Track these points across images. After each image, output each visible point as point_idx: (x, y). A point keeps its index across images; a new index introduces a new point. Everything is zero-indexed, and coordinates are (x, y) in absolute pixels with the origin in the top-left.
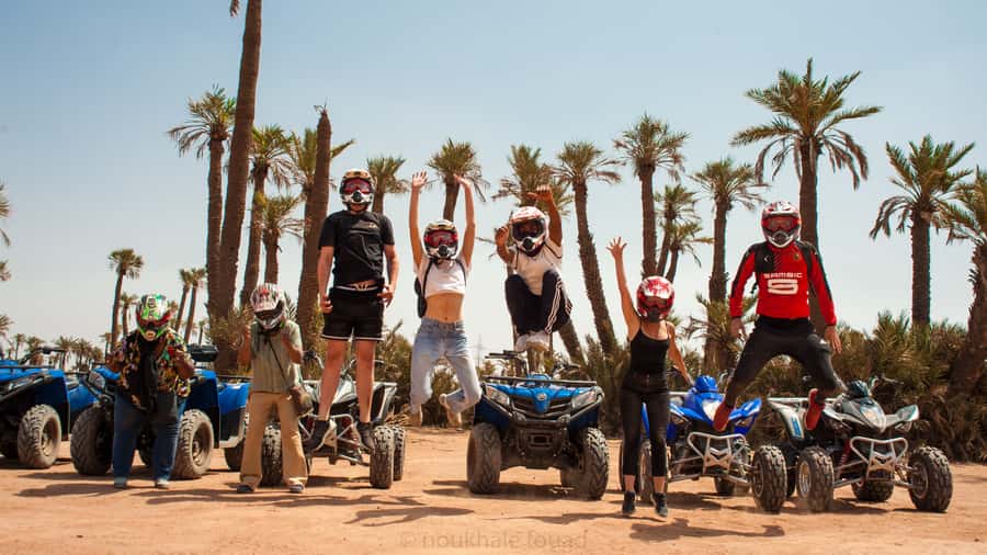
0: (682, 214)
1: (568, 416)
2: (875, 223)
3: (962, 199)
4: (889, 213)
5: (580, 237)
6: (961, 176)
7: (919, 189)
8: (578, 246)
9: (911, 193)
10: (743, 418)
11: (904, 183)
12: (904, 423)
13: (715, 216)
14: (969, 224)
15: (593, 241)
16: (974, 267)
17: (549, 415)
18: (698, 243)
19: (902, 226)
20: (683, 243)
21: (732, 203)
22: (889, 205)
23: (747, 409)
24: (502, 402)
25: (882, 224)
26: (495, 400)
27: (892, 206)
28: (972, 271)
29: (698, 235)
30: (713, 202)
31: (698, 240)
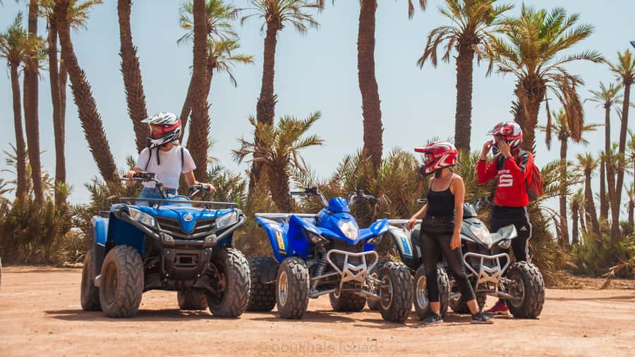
0: (218, 28)
1: (214, 236)
2: (423, 52)
3: (509, 34)
4: (438, 41)
5: (122, 49)
6: (504, 10)
7: (465, 20)
8: (120, 60)
9: (458, 24)
10: (374, 236)
11: (452, 14)
12: (505, 240)
13: (265, 36)
14: (513, 58)
15: (137, 56)
16: (516, 99)
17: (195, 235)
18: (233, 61)
19: (447, 55)
20: (218, 60)
21: (283, 22)
22: (438, 34)
23: (376, 228)
24: (147, 223)
25: (430, 52)
26: (139, 222)
27: (440, 36)
28: (514, 103)
29: (234, 53)
30: (264, 19)
31: (234, 58)
